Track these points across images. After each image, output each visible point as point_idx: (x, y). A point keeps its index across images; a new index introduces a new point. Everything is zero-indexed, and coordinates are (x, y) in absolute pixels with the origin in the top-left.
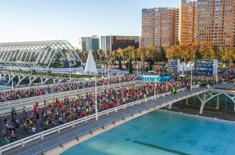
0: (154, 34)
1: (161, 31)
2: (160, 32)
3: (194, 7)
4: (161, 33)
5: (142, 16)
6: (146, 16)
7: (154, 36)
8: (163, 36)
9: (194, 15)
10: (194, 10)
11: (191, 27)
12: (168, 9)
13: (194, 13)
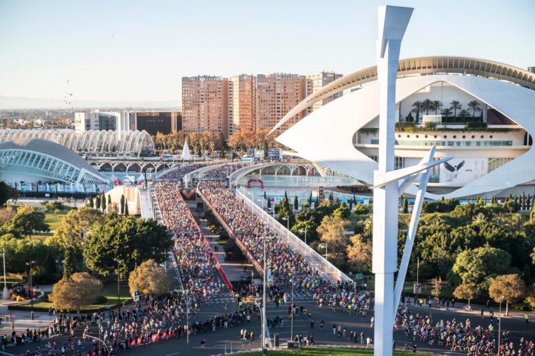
0: (199, 111)
1: (208, 108)
2: (206, 109)
3: (252, 82)
4: (208, 111)
5: (183, 87)
6: (187, 87)
7: (199, 115)
8: (211, 115)
9: (252, 92)
10: (252, 86)
11: (250, 107)
12: (218, 79)
13: (252, 89)
